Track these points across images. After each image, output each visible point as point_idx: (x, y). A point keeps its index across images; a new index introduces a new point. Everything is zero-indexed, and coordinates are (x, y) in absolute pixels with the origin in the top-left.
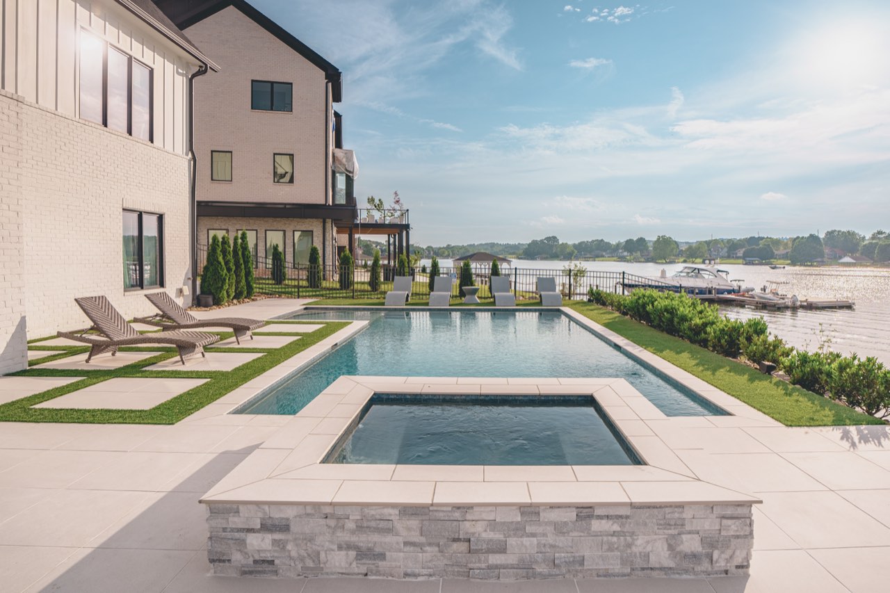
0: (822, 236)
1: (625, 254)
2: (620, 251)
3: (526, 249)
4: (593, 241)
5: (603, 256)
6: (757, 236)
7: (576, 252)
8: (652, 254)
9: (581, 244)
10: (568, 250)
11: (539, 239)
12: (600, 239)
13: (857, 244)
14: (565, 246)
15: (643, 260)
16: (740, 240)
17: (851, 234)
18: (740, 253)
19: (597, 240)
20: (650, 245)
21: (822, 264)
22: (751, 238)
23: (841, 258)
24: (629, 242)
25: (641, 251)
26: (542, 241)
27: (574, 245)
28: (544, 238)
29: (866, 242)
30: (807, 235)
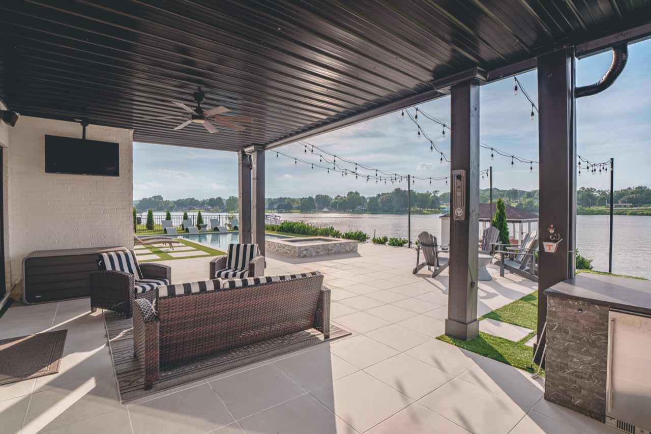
0: (314, 197)
1: (209, 207)
2: (206, 206)
3: (138, 204)
4: (187, 199)
5: (194, 209)
6: (283, 197)
7: (176, 206)
8: (226, 208)
9: (178, 201)
10: (170, 205)
11: (148, 198)
12: (192, 197)
13: (329, 202)
14: (167, 202)
15: (221, 211)
16: (274, 199)
17: (326, 197)
18: (275, 207)
19: (190, 199)
20: (224, 201)
21: (315, 212)
22: (280, 198)
23: (323, 209)
24: (212, 200)
25: (219, 206)
26: (150, 198)
27: (174, 202)
28: (152, 197)
29: (333, 201)
30: (308, 197)
